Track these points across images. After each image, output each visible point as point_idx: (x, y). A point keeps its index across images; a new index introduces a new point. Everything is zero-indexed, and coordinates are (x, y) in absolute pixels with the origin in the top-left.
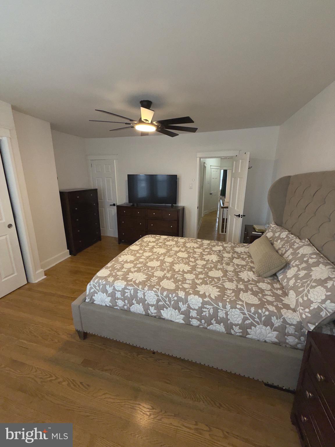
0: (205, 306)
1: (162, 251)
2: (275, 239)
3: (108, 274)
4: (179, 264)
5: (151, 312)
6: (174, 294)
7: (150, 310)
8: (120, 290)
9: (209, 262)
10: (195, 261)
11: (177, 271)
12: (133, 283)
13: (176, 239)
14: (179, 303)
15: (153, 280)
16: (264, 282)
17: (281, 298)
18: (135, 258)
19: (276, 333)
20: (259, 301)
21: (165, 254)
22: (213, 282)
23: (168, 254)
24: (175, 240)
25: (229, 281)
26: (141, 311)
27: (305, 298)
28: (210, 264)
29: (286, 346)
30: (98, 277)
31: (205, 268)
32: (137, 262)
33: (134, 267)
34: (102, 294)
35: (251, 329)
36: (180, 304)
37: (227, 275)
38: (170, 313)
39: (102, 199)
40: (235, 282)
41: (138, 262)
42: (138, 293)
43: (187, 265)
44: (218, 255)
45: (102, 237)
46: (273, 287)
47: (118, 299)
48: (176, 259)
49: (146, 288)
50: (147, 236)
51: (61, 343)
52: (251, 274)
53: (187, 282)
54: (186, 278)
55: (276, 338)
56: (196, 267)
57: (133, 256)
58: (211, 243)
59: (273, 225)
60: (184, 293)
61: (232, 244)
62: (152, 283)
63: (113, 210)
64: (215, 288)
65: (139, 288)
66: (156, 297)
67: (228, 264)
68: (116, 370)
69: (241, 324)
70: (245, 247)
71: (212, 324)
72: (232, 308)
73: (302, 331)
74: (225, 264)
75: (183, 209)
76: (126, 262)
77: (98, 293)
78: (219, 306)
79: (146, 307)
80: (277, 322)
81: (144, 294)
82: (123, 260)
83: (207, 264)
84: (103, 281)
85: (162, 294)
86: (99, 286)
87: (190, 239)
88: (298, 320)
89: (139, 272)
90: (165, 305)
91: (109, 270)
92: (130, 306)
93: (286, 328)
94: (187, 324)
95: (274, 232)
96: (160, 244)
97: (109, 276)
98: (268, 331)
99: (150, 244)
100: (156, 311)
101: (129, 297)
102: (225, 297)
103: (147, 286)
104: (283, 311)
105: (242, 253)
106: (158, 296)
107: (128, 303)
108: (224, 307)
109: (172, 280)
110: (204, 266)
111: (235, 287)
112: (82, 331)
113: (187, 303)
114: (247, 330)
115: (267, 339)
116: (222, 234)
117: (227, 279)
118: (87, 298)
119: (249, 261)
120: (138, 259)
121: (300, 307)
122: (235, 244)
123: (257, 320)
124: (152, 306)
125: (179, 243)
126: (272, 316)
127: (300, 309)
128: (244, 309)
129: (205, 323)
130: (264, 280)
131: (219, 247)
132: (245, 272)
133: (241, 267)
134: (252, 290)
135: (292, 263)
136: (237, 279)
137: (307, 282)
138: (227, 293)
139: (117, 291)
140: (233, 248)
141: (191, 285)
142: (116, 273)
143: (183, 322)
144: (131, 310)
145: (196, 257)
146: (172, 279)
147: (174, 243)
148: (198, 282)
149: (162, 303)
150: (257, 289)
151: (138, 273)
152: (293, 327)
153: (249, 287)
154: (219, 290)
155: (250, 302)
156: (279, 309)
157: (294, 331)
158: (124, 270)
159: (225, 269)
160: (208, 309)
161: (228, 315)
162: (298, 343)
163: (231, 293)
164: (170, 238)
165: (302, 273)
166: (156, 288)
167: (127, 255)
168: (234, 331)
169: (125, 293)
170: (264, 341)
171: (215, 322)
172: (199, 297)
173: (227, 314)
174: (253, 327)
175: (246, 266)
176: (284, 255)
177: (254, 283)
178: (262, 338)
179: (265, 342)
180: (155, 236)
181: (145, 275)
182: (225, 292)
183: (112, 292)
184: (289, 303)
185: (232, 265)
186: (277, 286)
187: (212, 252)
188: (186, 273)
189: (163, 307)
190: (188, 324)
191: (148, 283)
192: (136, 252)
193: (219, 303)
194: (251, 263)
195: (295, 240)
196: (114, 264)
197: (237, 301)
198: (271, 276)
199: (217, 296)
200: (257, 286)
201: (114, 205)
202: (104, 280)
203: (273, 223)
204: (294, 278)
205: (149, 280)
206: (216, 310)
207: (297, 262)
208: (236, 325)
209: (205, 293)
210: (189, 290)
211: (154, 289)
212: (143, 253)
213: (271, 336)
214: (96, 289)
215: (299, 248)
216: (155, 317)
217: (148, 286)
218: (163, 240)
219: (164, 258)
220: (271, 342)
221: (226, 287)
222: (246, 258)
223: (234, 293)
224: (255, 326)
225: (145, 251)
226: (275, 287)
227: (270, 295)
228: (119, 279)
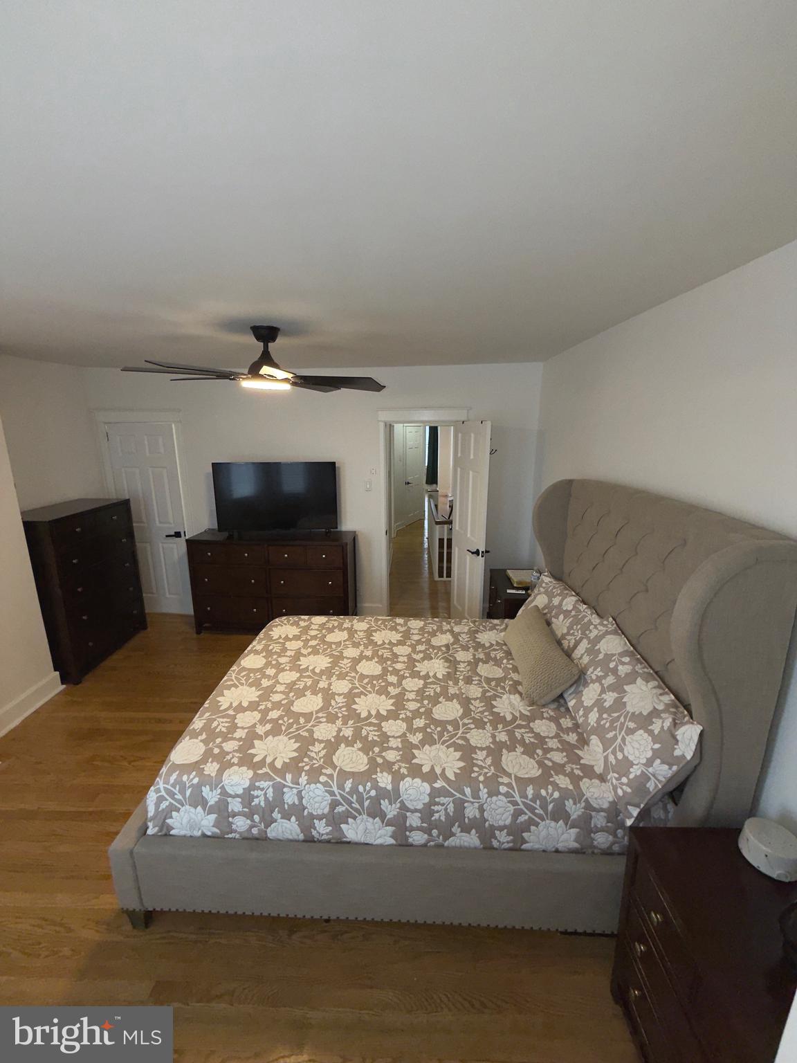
0: (437, 800)
1: (322, 662)
2: (554, 612)
3: (202, 753)
4: (366, 695)
5: (318, 832)
6: (369, 784)
7: (315, 829)
8: (237, 793)
9: (430, 680)
10: (400, 684)
11: (365, 716)
12: (269, 771)
13: (347, 622)
14: (382, 801)
15: (315, 752)
16: (542, 718)
17: (576, 751)
18: (260, 692)
19: (574, 831)
20: (539, 768)
21: (328, 672)
22: (445, 733)
23: (337, 671)
24: (345, 625)
25: (477, 727)
26: (294, 834)
27: (620, 756)
28: (432, 686)
29: (593, 853)
30: (175, 767)
31: (423, 699)
32: (266, 705)
33: (263, 721)
34: (192, 810)
35: (530, 832)
36: (385, 804)
37: (471, 710)
38: (361, 827)
39: (142, 522)
40: (488, 727)
41: (269, 705)
42: (283, 793)
43: (383, 696)
44: (447, 660)
45: (148, 619)
46: (559, 725)
47: (234, 815)
48: (356, 682)
49: (303, 779)
50: (277, 620)
51: (83, 953)
52: (515, 699)
53: (391, 744)
54: (388, 734)
55: (576, 841)
56: (404, 700)
57: (254, 688)
58: (425, 625)
59: (546, 579)
60: (390, 778)
61: (471, 624)
62: (314, 762)
63: (175, 546)
64: (452, 749)
65: (285, 780)
66: (329, 798)
67: (468, 681)
68: (244, 989)
69: (510, 825)
70: (497, 630)
71: (453, 835)
72: (490, 795)
73: (619, 818)
74: (462, 680)
75: (354, 537)
76: (240, 709)
77: (179, 809)
78: (464, 795)
79: (307, 823)
80: (575, 810)
81: (299, 794)
82: (231, 703)
83: (425, 685)
84: (191, 777)
85: (341, 787)
86: (182, 792)
87: (380, 620)
88: (611, 799)
89: (277, 735)
90: (351, 812)
91: (201, 741)
92: (267, 826)
93: (591, 817)
94: (403, 846)
95: (550, 596)
96: (313, 643)
97: (204, 760)
98: (560, 831)
99: (288, 644)
100: (330, 828)
101: (263, 806)
102: (474, 772)
103: (303, 774)
104: (585, 784)
105: (492, 645)
106: (332, 793)
107: (262, 819)
108: (476, 794)
109: (359, 745)
110: (420, 692)
111: (491, 740)
112: (140, 910)
113: (399, 800)
114: (523, 834)
115: (560, 846)
116: (441, 581)
117: (471, 721)
118: (150, 825)
119: (508, 666)
120: (267, 694)
121: (613, 772)
122: (477, 624)
123: (539, 811)
124: (320, 818)
125: (356, 636)
126: (565, 799)
127: (612, 776)
128: (513, 793)
129: (438, 836)
130: (543, 712)
131: (444, 636)
132: (505, 697)
133: (495, 686)
134: (522, 742)
135: (589, 673)
136: (491, 718)
137: (619, 717)
138: (477, 759)
139: (230, 796)
140: (473, 634)
141: (401, 753)
142: (220, 747)
143: (392, 841)
144: (268, 835)
145: (400, 671)
146: (358, 741)
147: (345, 635)
148: (415, 739)
149: (344, 809)
150: (532, 737)
151: (276, 738)
152: (602, 814)
153: (517, 734)
154: (461, 753)
155: (522, 774)
156: (575, 780)
157: (605, 822)
158: (240, 734)
159: (464, 696)
160: (443, 805)
161: (484, 811)
162: (613, 843)
163: (485, 759)
164: (334, 621)
165: (610, 698)
166: (325, 775)
167: (236, 686)
168: (499, 841)
169: (252, 798)
170: (554, 849)
171: (459, 829)
172: (422, 782)
173: (481, 809)
174: (533, 828)
175: (503, 679)
176: (573, 651)
177: (524, 723)
178: (550, 846)
179: (557, 851)
180: (296, 618)
181: (294, 740)
182: (473, 759)
183: (219, 801)
184: (592, 763)
185: (476, 682)
186: (566, 722)
187: (431, 650)
188: (386, 718)
189: (345, 818)
190: (403, 844)
191: (304, 764)
192: (258, 675)
193: (465, 787)
194: (513, 672)
195: (589, 617)
196: (210, 721)
197: (498, 776)
198: (554, 701)
199: (458, 771)
200: (532, 731)
201: (178, 535)
202: (194, 773)
203: (546, 574)
204: (596, 709)
205: (306, 755)
206: (460, 805)
207: (599, 672)
208: (501, 829)
209: (432, 768)
210: (400, 768)
211: (322, 779)
212: (276, 676)
213: (567, 837)
214: (173, 798)
215: (599, 639)
216: (328, 842)
217: (306, 771)
218: (317, 630)
219: (330, 684)
220: (567, 850)
221: (473, 742)
222: (502, 659)
223: (490, 758)
224: (537, 825)
225: (280, 669)
226: (564, 727)
227: (558, 750)
228: (231, 765)
